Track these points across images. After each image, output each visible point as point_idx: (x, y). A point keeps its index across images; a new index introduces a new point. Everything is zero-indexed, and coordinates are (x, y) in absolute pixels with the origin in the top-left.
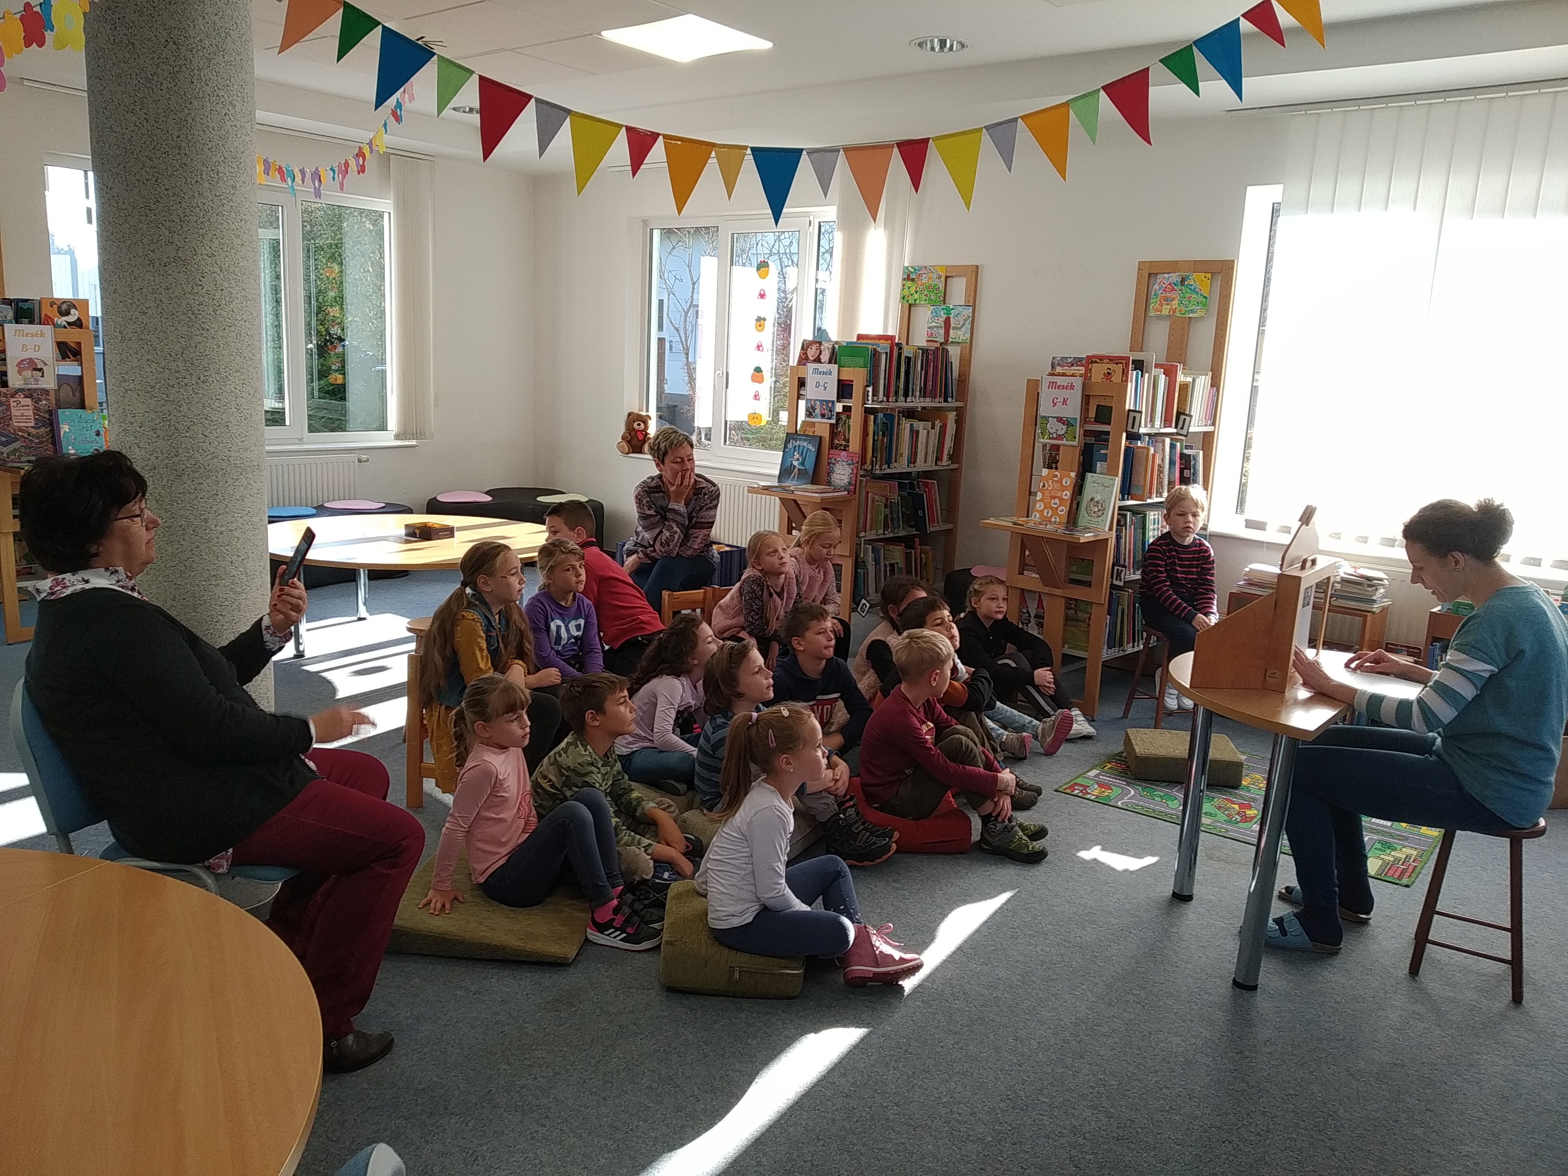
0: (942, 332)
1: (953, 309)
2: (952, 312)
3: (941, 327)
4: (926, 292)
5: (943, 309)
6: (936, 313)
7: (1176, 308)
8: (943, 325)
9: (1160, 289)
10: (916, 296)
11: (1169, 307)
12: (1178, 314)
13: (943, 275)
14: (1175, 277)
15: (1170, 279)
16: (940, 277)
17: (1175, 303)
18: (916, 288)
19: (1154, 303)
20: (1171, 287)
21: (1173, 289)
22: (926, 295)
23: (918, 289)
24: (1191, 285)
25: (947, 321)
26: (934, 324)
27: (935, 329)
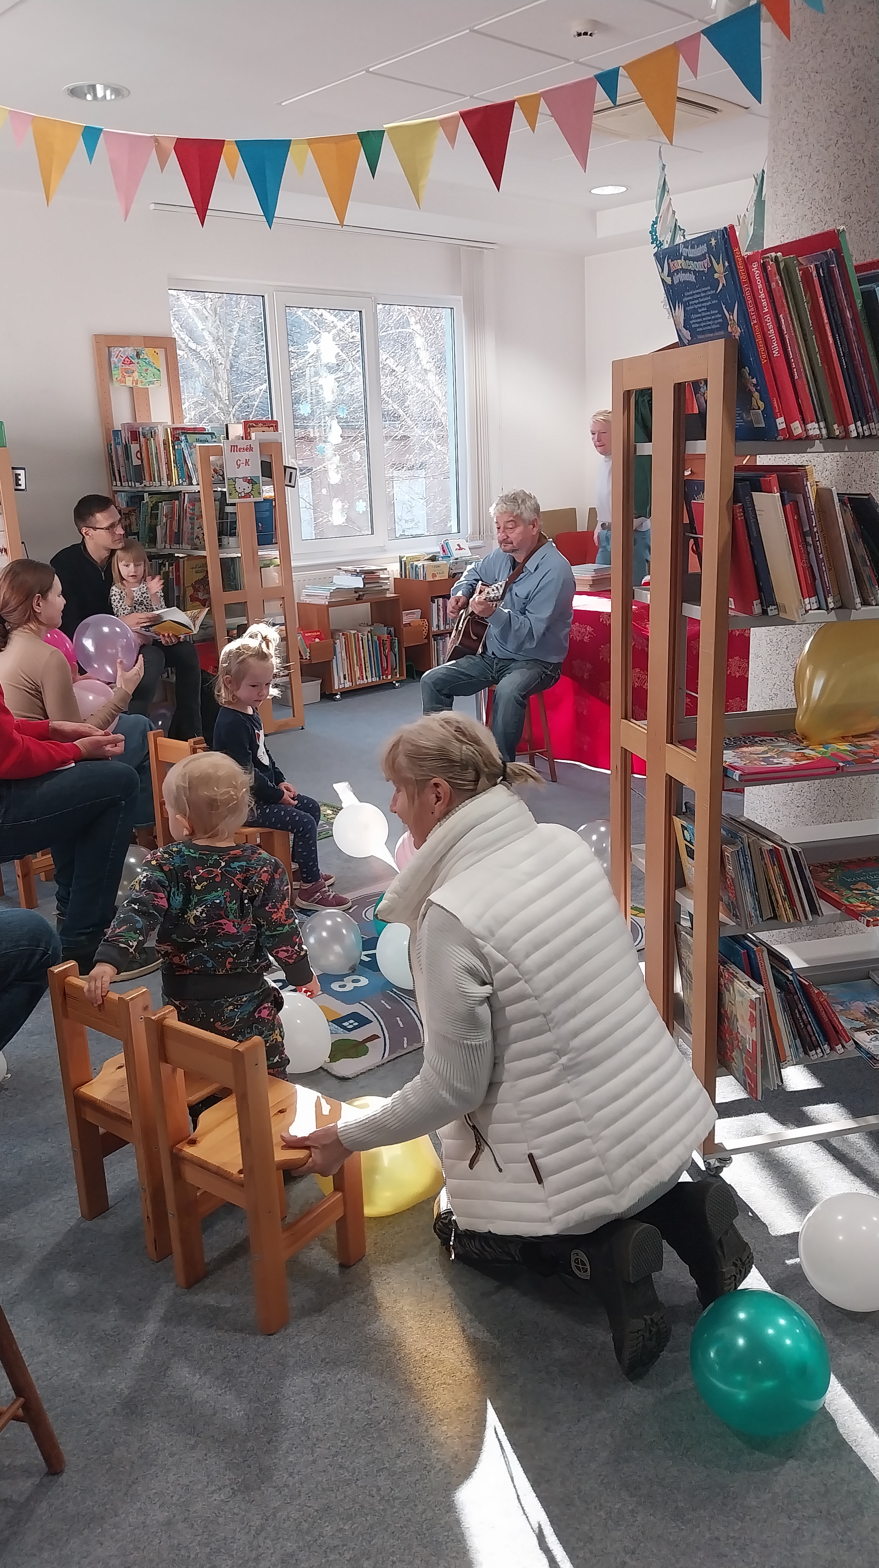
7: (137, 380)
9: (119, 362)
11: (131, 378)
12: (140, 386)
14: (130, 351)
15: (127, 353)
17: (136, 374)
19: (116, 374)
20: (128, 361)
21: (131, 363)
24: (146, 359)
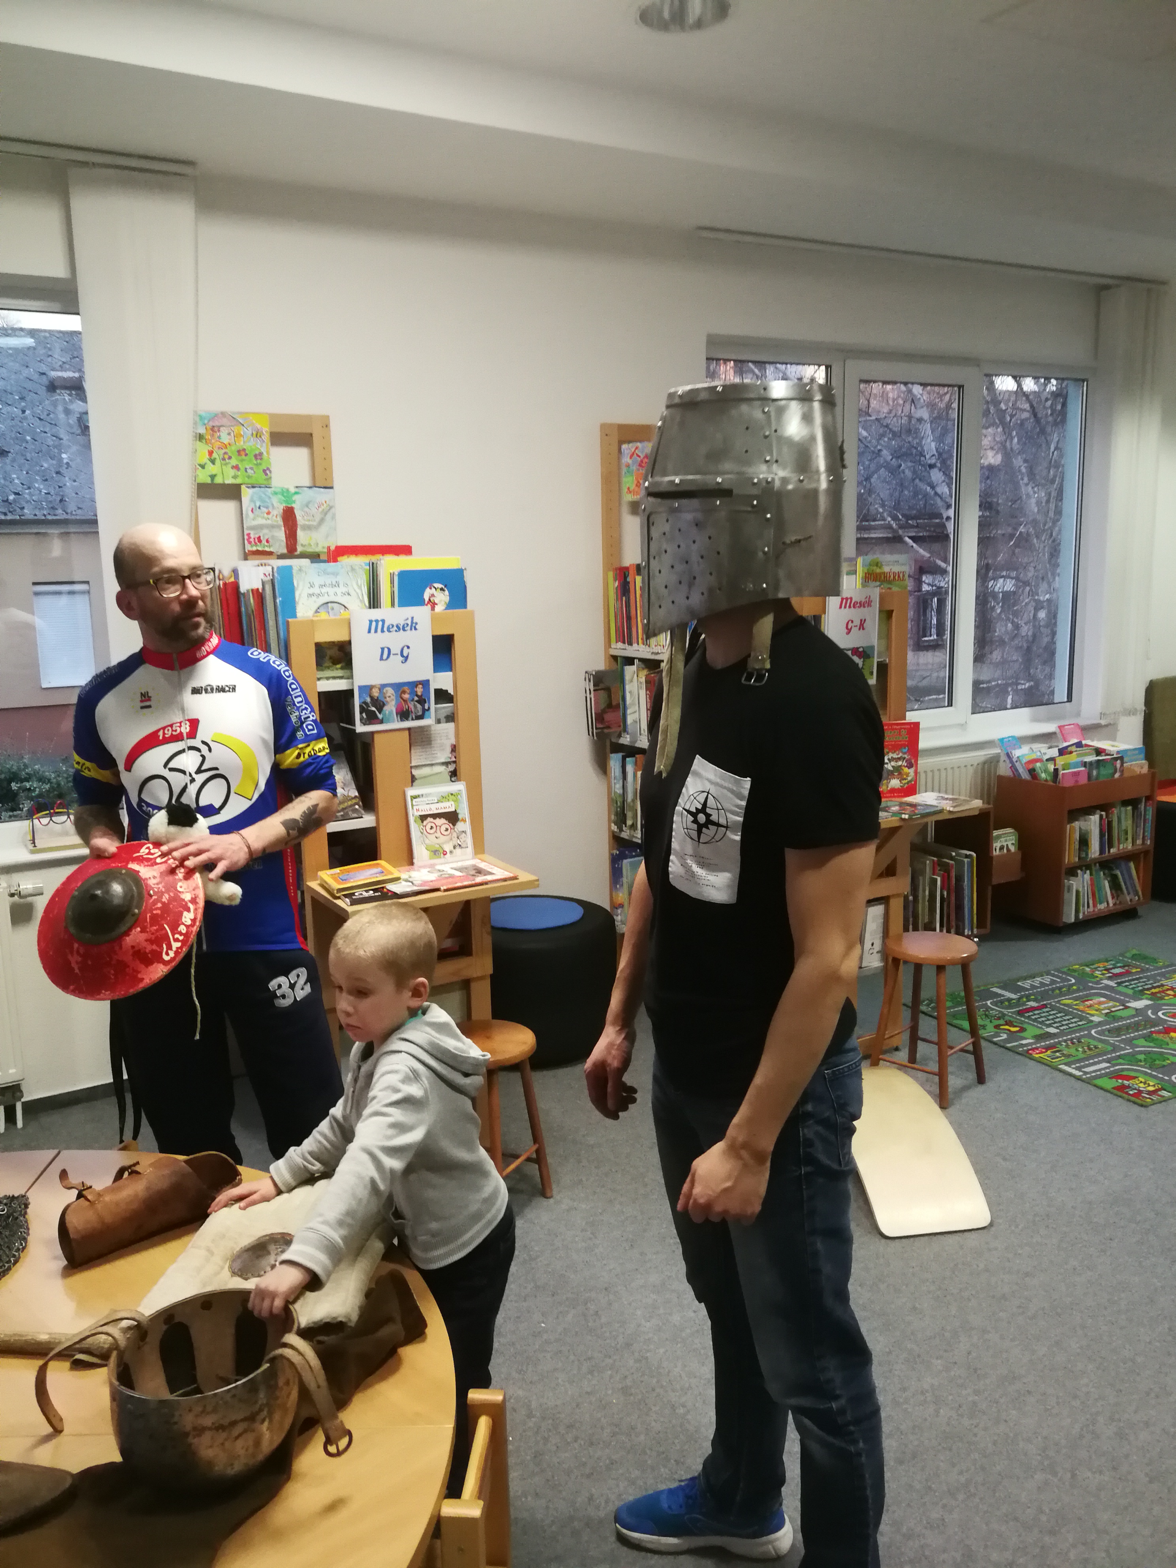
0: (281, 534)
1: (296, 493)
2: (296, 497)
3: (278, 527)
4: (234, 462)
5: (276, 493)
6: (263, 501)
8: (280, 522)
9: (634, 463)
10: (211, 469)
13: (266, 429)
16: (258, 434)
18: (211, 453)
22: (236, 467)
23: (215, 455)
25: (289, 516)
26: (260, 521)
27: (265, 531)
